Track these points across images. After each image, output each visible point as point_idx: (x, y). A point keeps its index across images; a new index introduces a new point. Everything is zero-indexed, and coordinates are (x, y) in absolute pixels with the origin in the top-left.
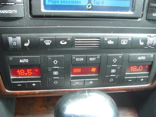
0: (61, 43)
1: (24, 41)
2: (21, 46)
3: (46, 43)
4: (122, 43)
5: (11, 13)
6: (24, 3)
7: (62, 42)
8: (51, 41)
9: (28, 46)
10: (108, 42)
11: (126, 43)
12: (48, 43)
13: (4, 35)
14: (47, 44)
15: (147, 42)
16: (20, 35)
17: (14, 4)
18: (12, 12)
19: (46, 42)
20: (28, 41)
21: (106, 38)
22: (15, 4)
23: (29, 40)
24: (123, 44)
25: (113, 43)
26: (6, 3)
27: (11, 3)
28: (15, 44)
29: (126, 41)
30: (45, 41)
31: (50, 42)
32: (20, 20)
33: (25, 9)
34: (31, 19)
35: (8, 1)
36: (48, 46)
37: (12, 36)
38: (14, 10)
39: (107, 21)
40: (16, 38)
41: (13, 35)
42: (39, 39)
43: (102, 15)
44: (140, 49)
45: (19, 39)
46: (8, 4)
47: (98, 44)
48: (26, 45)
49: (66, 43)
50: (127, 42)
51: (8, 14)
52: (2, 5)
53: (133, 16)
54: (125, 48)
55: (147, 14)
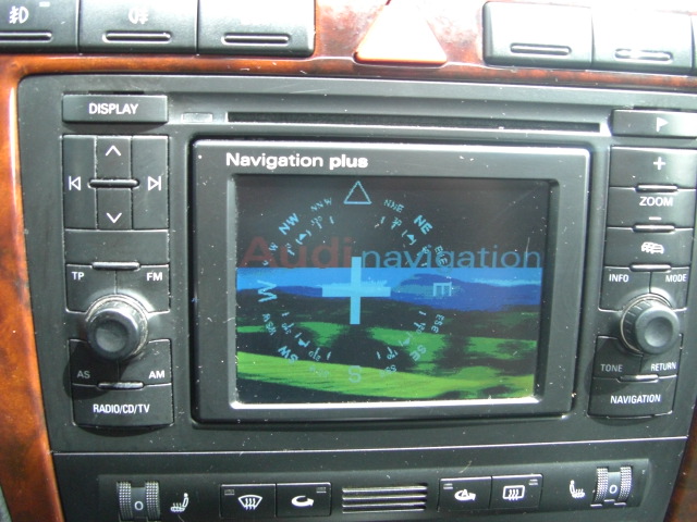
0: (295, 501)
1: (169, 497)
2: (159, 511)
3: (245, 502)
4: (507, 495)
5: (130, 412)
6: (172, 381)
7: (299, 500)
8: (261, 498)
9: (181, 514)
10: (457, 496)
11: (520, 494)
12: (250, 503)
13: (103, 478)
14: (246, 506)
15: (596, 489)
16: (157, 476)
17: (141, 384)
18: (134, 411)
19: (243, 500)
20: (183, 498)
21: (447, 482)
22: (144, 385)
23: (186, 495)
24: (509, 498)
25: (472, 496)
26: (117, 381)
27: (132, 382)
28: (139, 506)
29: (520, 490)
30: (240, 499)
31: (257, 500)
32: (158, 432)
33: (175, 398)
34: (194, 427)
35: (122, 378)
36: (251, 511)
37: (130, 482)
38: (140, 406)
39: (450, 429)
40: (143, 486)
41: (135, 477)
42: (222, 490)
43: (430, 413)
44: (574, 509)
45: (152, 489)
46: (120, 385)
47: (423, 496)
48: (177, 508)
49: (310, 502)
50: (526, 494)
51: (122, 416)
52: (103, 387)
53: (541, 410)
54: (520, 512)
55: (590, 399)
